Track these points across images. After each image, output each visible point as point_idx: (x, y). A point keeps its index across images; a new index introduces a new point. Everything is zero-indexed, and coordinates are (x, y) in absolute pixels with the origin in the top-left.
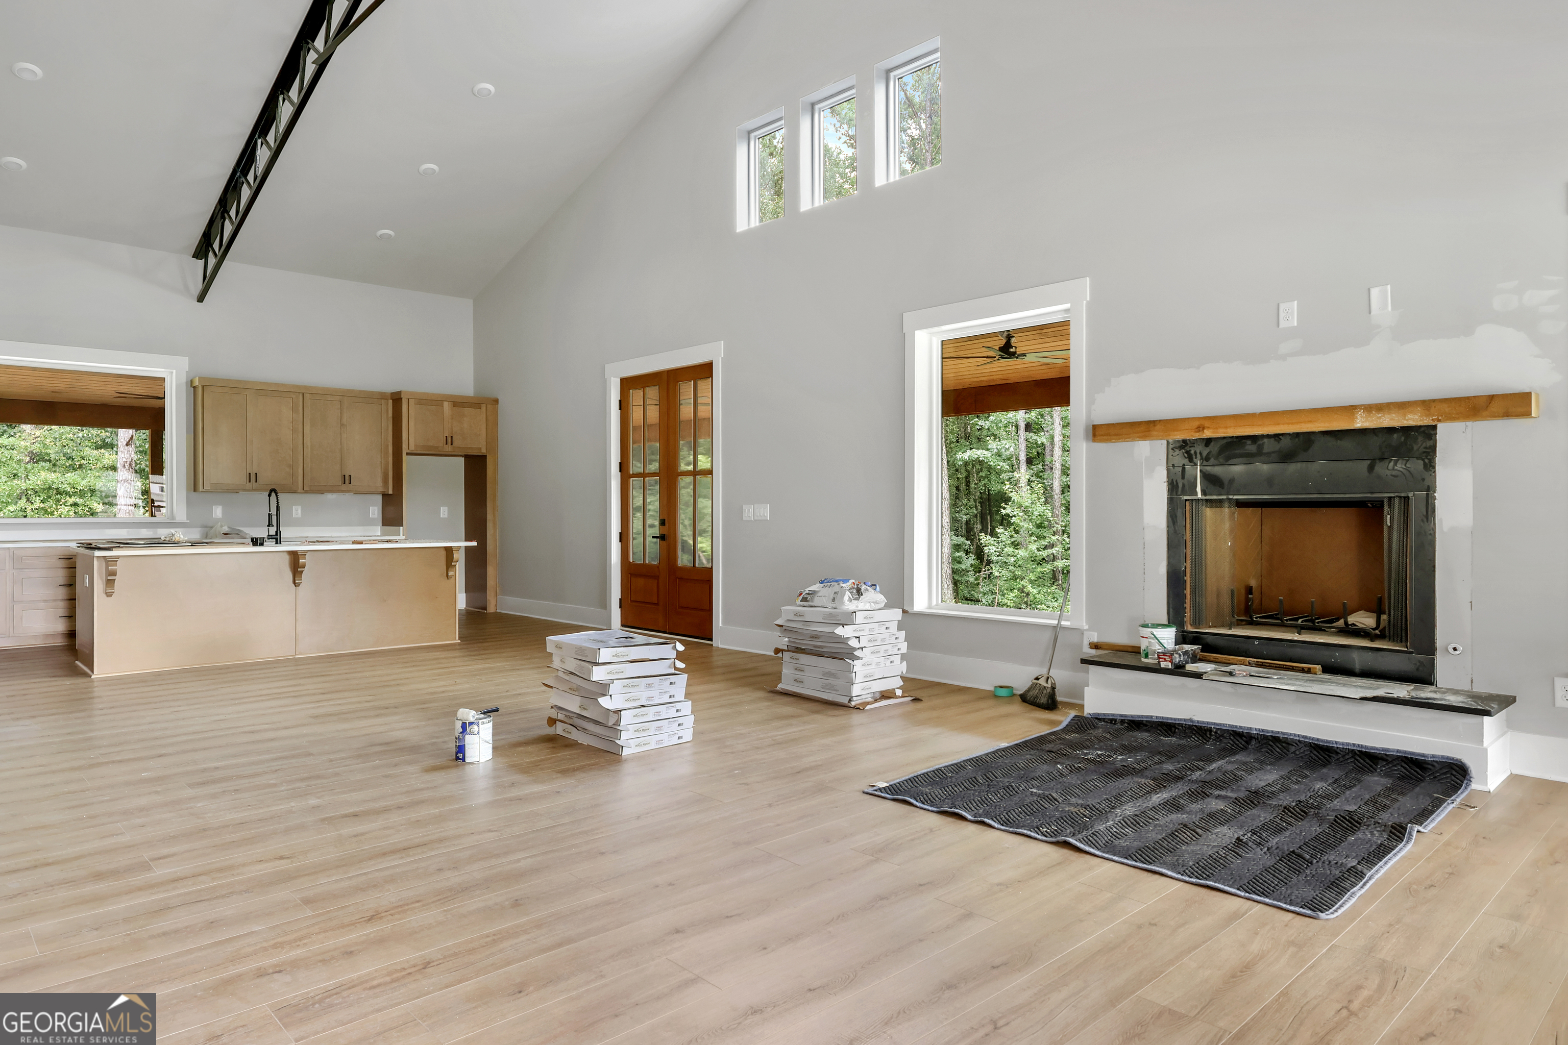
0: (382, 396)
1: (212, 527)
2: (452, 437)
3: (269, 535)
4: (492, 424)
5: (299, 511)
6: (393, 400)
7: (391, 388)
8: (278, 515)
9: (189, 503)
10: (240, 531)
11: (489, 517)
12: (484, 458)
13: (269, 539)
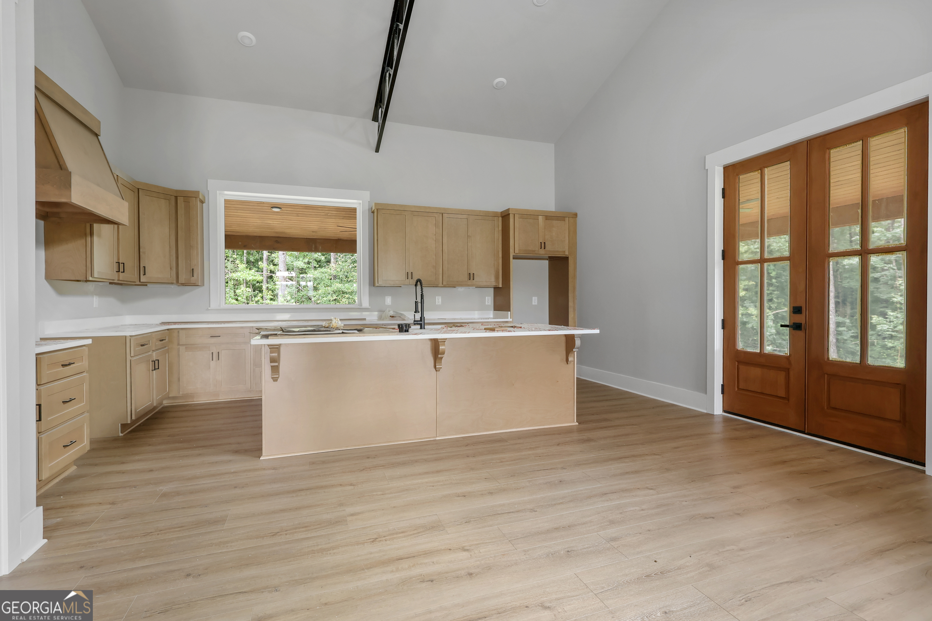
0: (494, 215)
1: (385, 311)
2: (545, 243)
3: (415, 321)
4: (573, 232)
5: (440, 300)
6: (502, 217)
7: (500, 209)
8: (422, 303)
9: (370, 295)
10: (402, 314)
11: (571, 304)
12: (566, 259)
13: (415, 324)
